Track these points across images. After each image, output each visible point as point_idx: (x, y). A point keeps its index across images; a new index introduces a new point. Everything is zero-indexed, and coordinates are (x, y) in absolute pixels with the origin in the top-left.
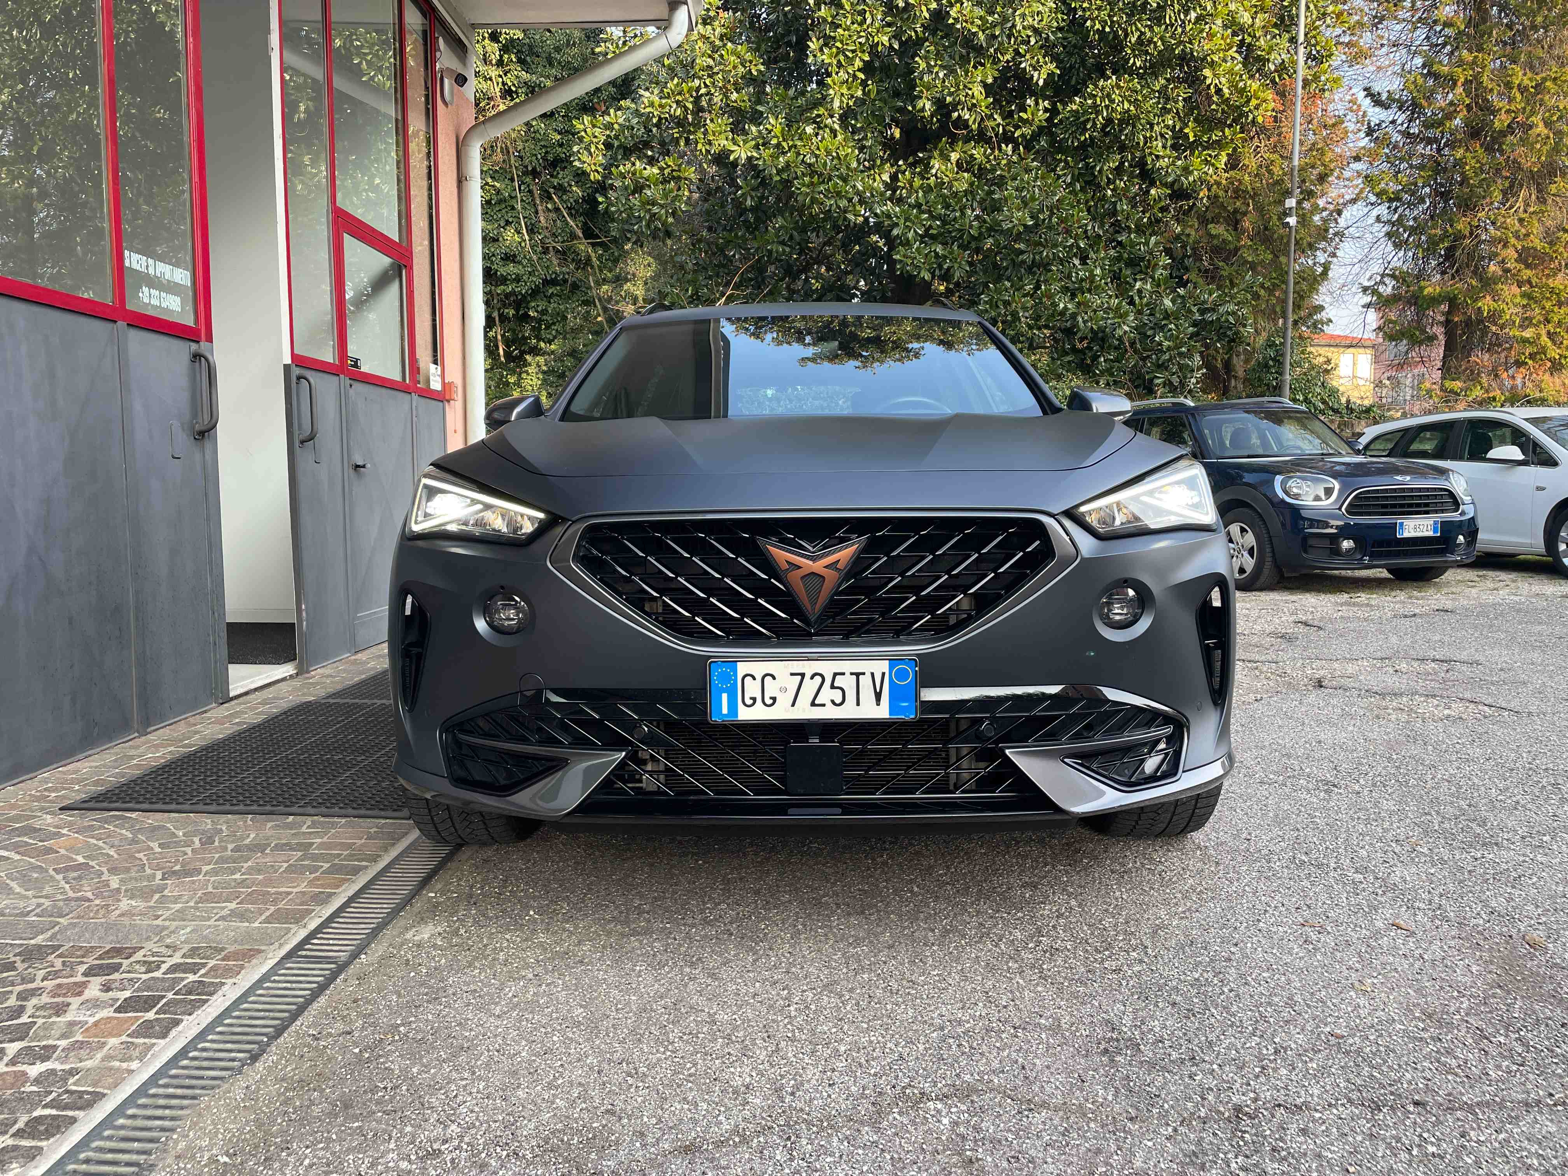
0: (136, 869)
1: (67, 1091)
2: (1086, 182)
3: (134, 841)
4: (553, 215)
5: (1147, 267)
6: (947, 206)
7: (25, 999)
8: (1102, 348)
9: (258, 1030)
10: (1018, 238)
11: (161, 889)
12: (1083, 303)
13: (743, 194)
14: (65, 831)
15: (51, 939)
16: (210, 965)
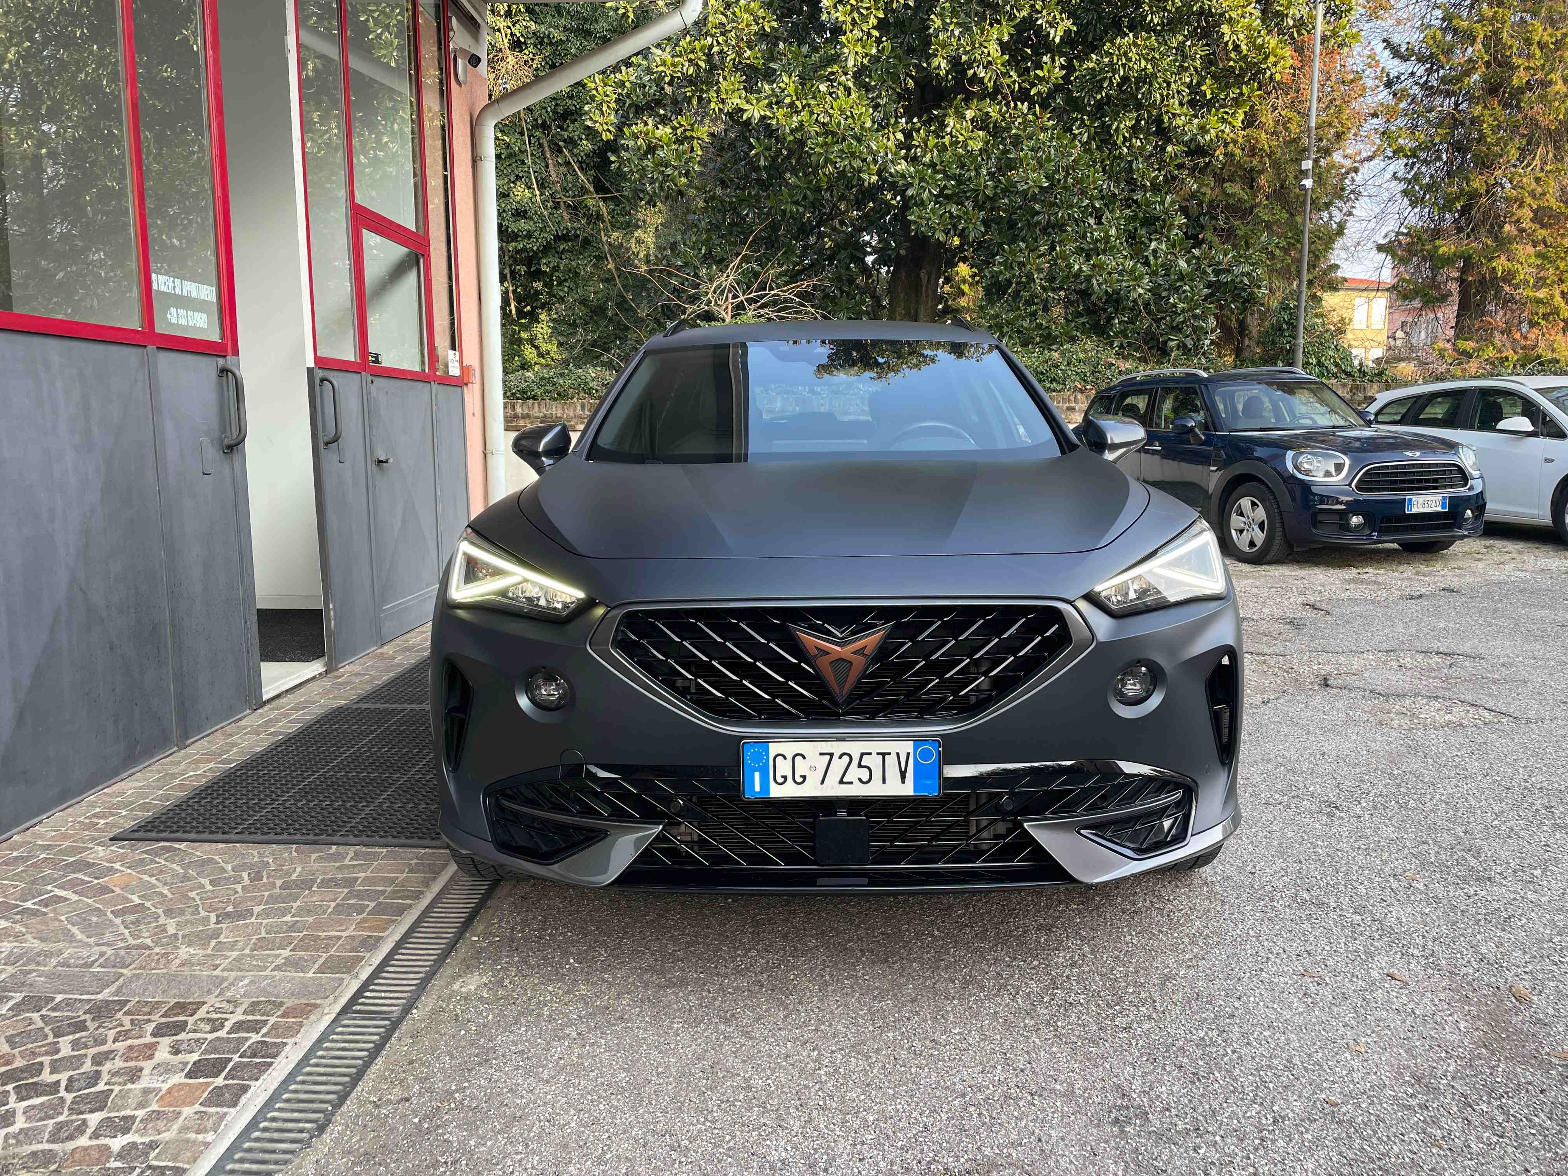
0: (190, 910)
1: (149, 1167)
2: (1102, 141)
3: (186, 878)
4: (563, 169)
5: (1162, 228)
6: (962, 166)
7: (100, 1064)
8: (1116, 309)
9: (322, 1096)
10: (1034, 198)
11: (216, 934)
12: (1098, 266)
13: (756, 155)
14: (117, 866)
15: (118, 992)
16: (270, 1023)
